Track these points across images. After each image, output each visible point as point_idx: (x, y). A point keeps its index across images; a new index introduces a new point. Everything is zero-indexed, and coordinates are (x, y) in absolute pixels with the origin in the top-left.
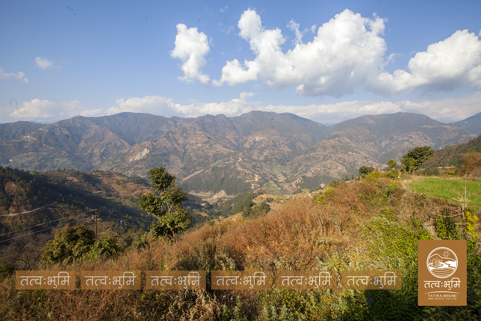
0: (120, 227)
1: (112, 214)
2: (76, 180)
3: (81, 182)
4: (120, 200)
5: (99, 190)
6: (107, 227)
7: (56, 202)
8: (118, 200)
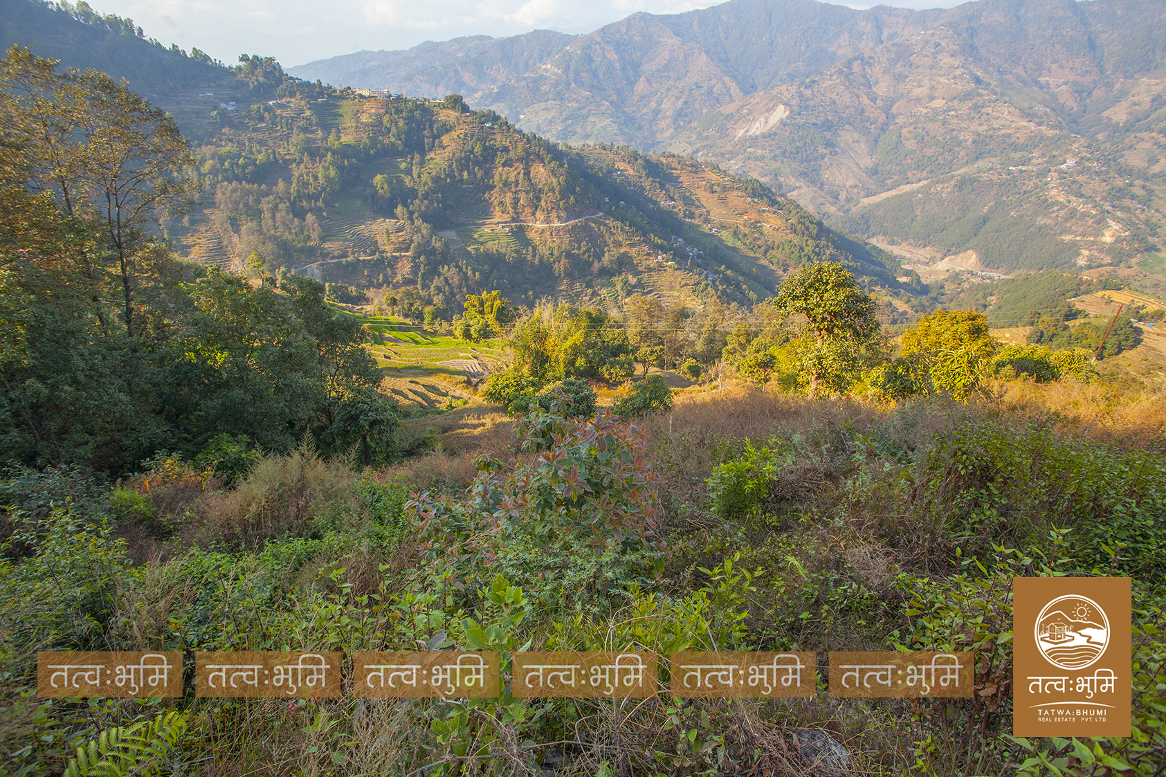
0: (709, 288)
1: (693, 257)
2: (631, 172)
3: (640, 177)
4: (711, 230)
5: (672, 199)
6: (683, 282)
7: (601, 214)
8: (706, 228)
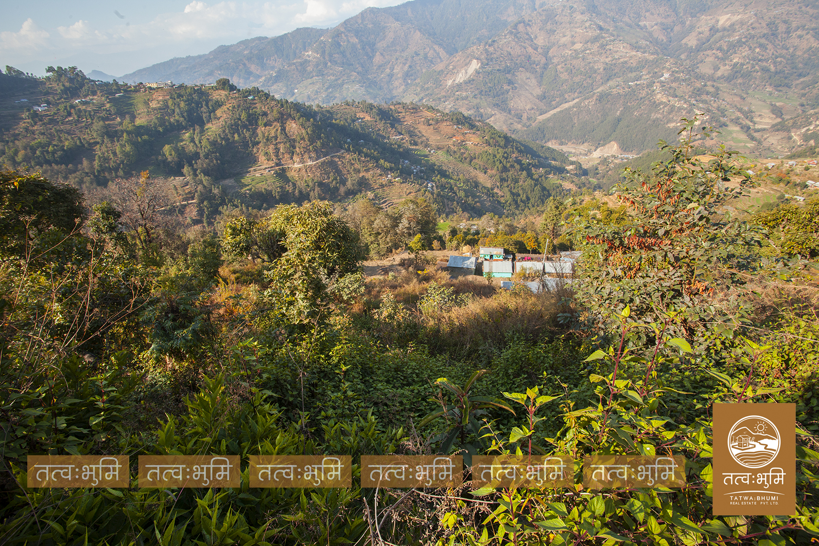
0: (427, 193)
1: (417, 172)
2: (368, 118)
3: (376, 122)
4: (430, 151)
5: (400, 134)
6: (408, 191)
7: (343, 151)
8: (426, 151)
